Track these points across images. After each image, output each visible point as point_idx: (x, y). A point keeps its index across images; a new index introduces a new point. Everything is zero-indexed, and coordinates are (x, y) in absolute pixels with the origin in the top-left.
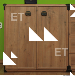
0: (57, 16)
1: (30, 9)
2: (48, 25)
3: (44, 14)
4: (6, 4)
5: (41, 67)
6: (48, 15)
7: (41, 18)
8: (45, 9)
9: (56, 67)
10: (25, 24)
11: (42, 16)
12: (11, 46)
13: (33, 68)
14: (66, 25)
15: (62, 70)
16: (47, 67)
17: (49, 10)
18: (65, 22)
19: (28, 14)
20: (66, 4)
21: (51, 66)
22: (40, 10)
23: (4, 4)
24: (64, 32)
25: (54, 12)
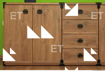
0: (51, 13)
1: (27, 7)
2: (43, 22)
3: (40, 12)
4: (6, 3)
5: (37, 61)
6: (43, 13)
7: (37, 16)
8: (40, 8)
9: (50, 61)
10: (23, 21)
11: (38, 14)
12: (10, 41)
13: (30, 62)
14: (59, 22)
15: (56, 64)
16: (43, 61)
17: (44, 8)
18: (59, 20)
19: (25, 12)
20: (59, 3)
21: (46, 60)
22: (36, 8)
23: (4, 3)
24: (58, 29)
25: (48, 10)
